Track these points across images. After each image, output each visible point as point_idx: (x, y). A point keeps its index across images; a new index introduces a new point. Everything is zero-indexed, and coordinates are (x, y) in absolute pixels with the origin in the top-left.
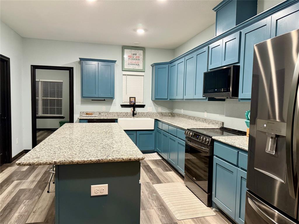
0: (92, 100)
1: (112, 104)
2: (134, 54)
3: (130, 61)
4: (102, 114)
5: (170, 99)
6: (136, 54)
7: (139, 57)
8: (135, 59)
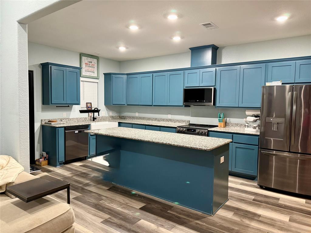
0: (57, 107)
1: (71, 110)
2: (90, 62)
3: (87, 68)
4: (64, 121)
5: (128, 105)
6: (92, 62)
7: (94, 65)
8: (90, 67)
